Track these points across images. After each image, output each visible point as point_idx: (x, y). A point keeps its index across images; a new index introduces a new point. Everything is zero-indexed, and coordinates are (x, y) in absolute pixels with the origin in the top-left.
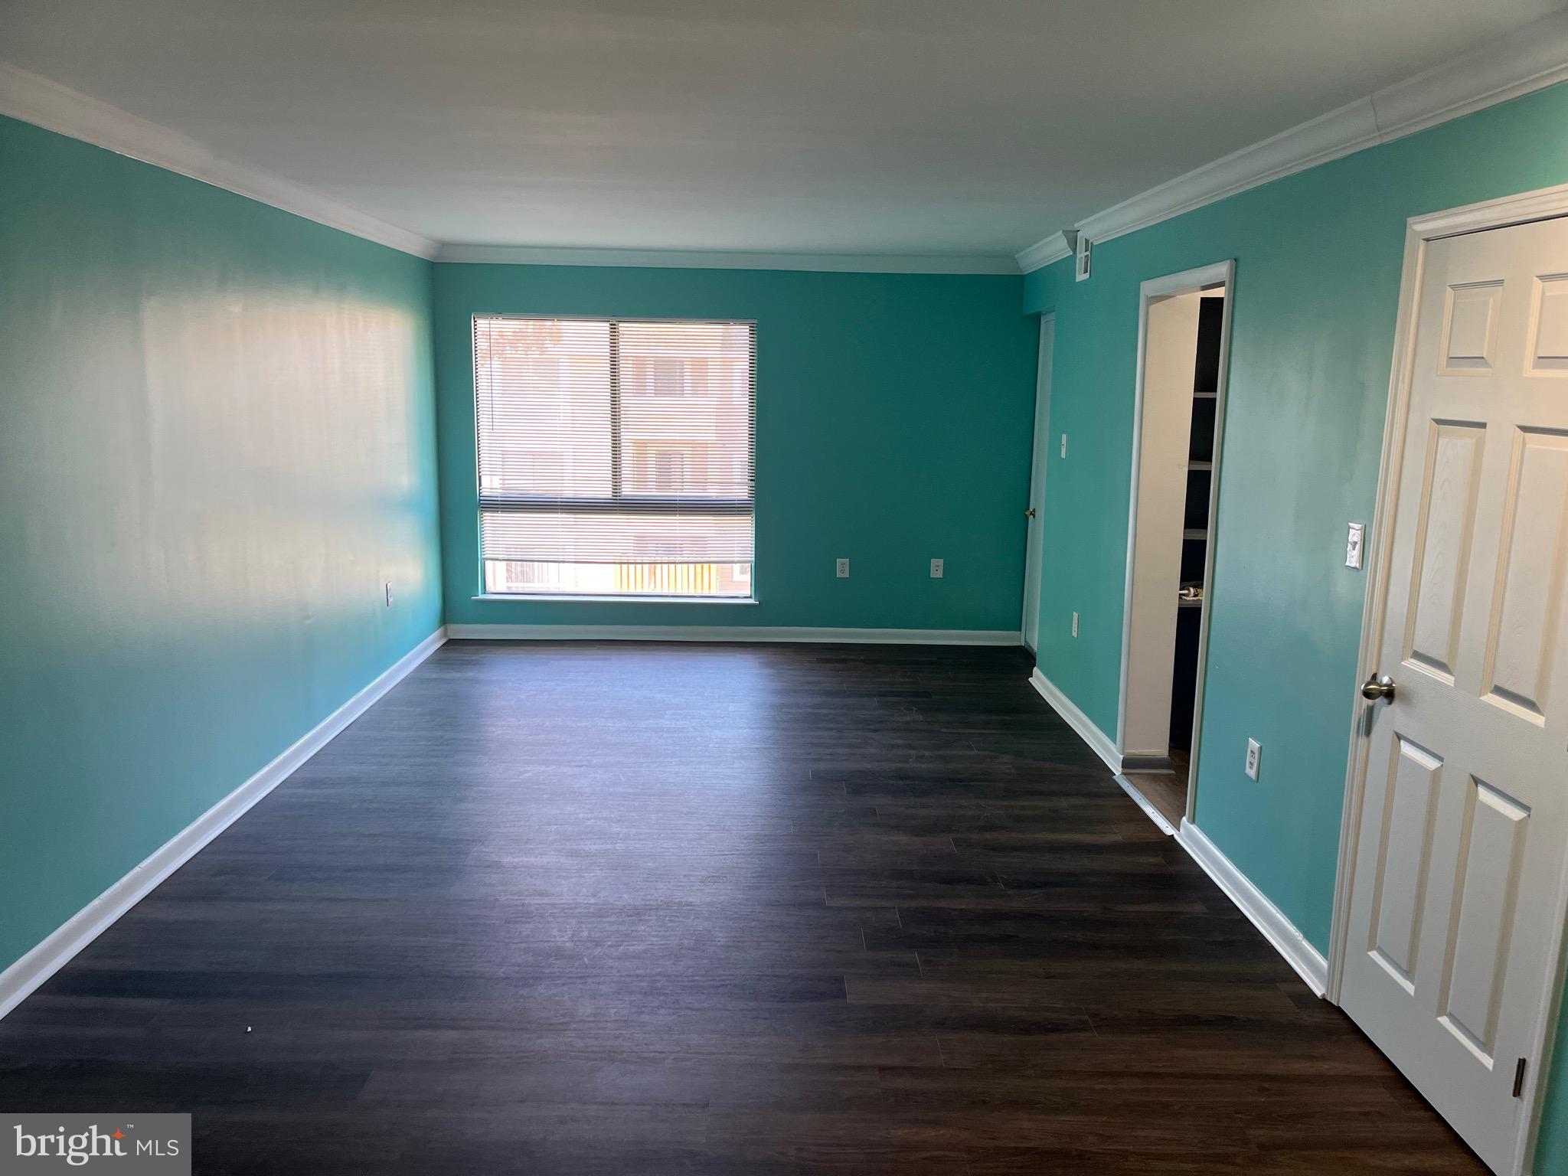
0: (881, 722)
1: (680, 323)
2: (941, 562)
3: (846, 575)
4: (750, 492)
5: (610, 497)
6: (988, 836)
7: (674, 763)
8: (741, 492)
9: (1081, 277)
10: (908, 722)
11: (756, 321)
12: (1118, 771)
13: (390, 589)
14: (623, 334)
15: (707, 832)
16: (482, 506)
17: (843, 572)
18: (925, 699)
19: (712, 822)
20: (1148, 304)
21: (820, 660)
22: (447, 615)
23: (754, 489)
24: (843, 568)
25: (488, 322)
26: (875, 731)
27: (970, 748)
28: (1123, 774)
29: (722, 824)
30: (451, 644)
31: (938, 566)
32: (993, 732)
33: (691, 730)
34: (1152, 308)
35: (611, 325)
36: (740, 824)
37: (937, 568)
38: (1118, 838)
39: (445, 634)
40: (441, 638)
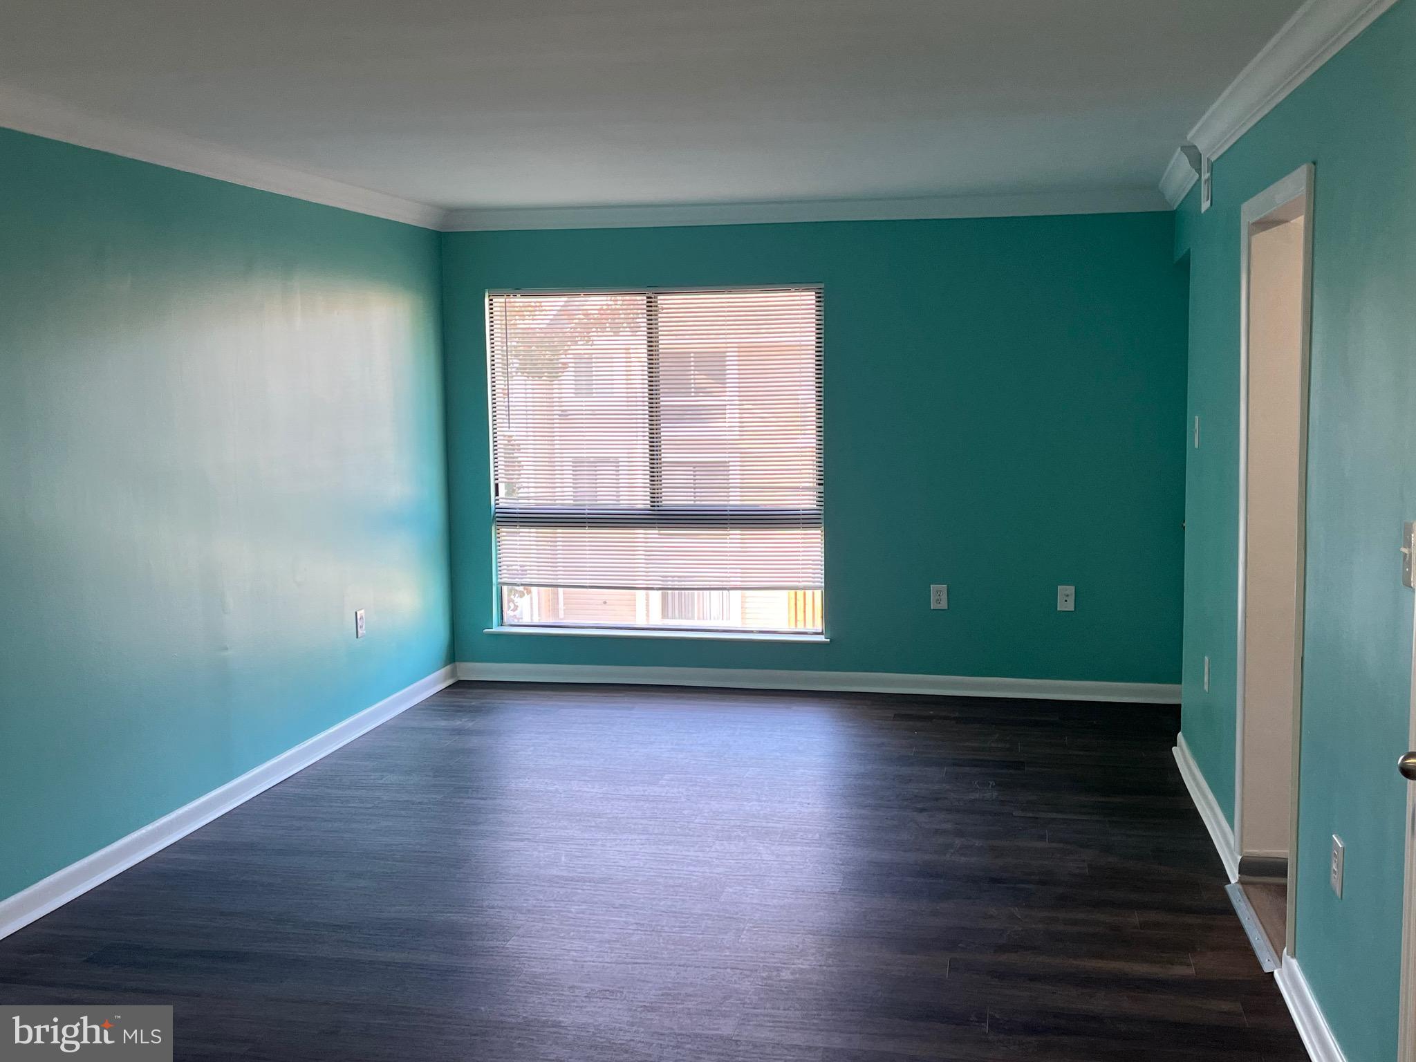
0: (937, 799)
1: (730, 293)
2: (1071, 590)
3: (944, 605)
4: (819, 499)
5: (649, 507)
6: (1004, 958)
7: (638, 841)
8: (807, 501)
9: (1205, 205)
10: (972, 801)
11: (822, 286)
12: (1234, 877)
13: (361, 618)
14: (663, 309)
15: (631, 932)
16: (498, 519)
17: (938, 601)
18: (1012, 771)
19: (645, 919)
20: (1250, 234)
21: (898, 717)
22: (455, 652)
23: (822, 495)
24: (939, 596)
25: (503, 300)
26: (922, 810)
27: (1042, 838)
28: (1241, 882)
29: (654, 923)
30: (460, 686)
31: (1067, 596)
32: (1085, 817)
33: (683, 800)
34: (1255, 238)
35: (648, 298)
36: (678, 924)
37: (1066, 599)
38: (1189, 971)
39: (453, 673)
40: (445, 679)
